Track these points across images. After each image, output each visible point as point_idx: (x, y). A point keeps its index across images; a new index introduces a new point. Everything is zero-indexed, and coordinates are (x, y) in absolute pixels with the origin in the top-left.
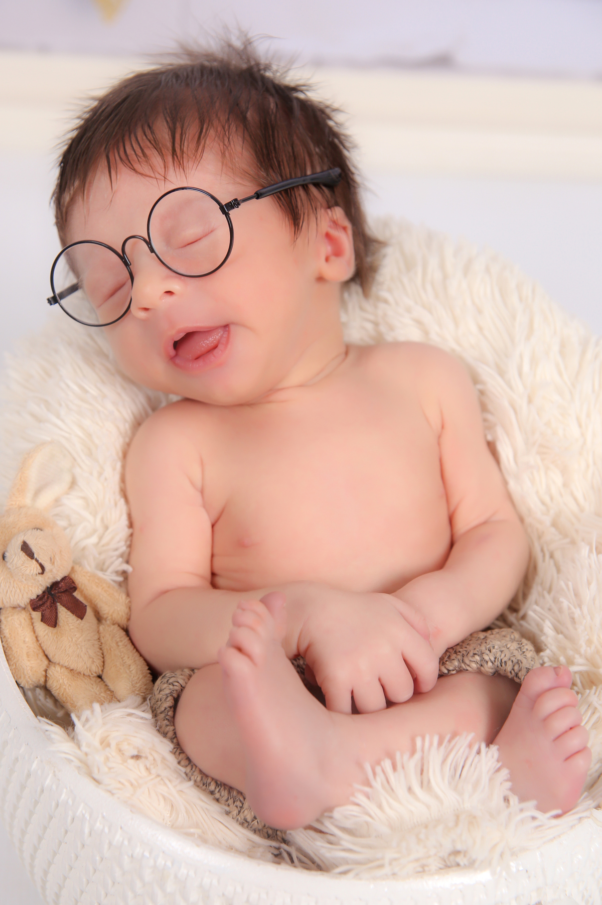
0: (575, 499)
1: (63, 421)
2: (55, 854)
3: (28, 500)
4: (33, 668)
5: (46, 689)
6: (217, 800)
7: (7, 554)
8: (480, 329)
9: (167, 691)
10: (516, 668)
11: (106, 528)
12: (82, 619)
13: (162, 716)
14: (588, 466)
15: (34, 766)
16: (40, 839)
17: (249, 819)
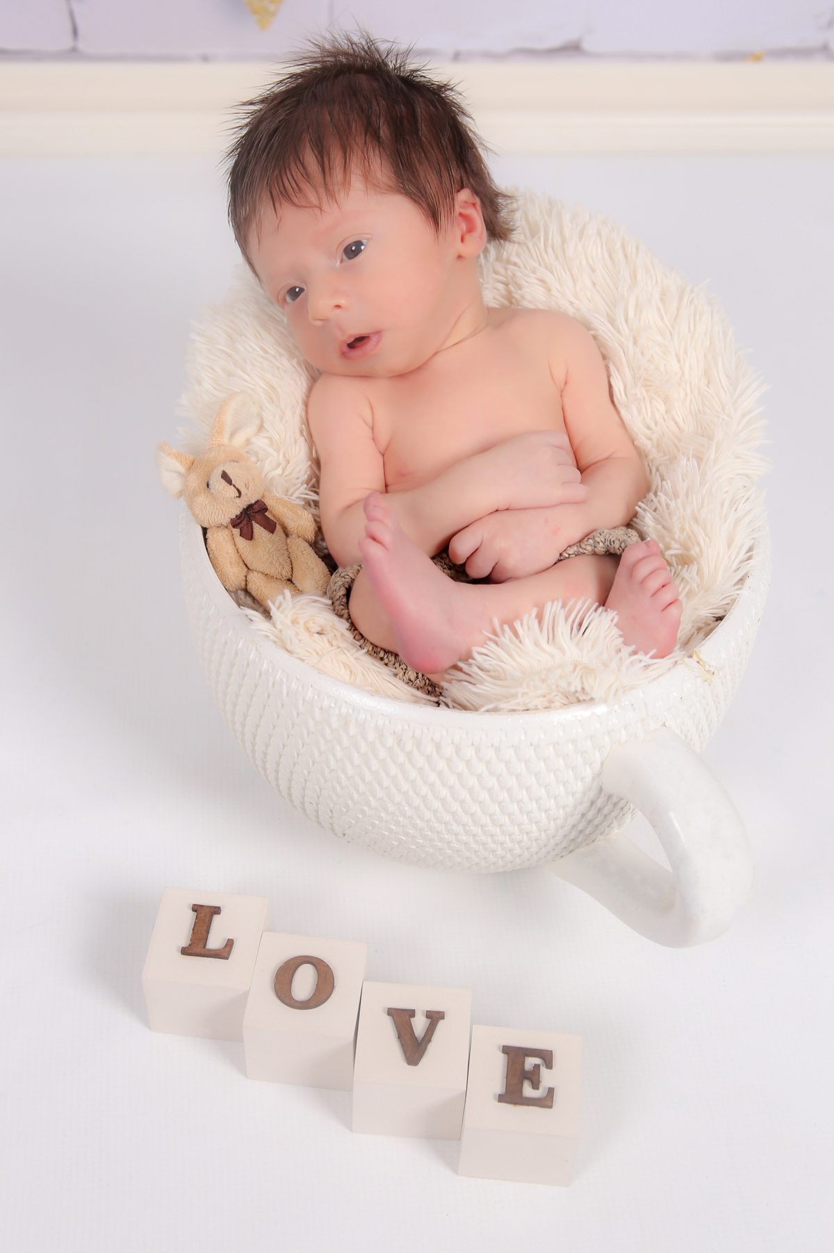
0: (676, 423)
1: (248, 375)
2: (261, 717)
3: (226, 440)
4: (235, 574)
5: (246, 591)
6: (386, 665)
7: (211, 482)
8: (594, 284)
9: (340, 583)
10: (623, 545)
11: (288, 462)
12: (273, 533)
13: (338, 602)
14: (686, 395)
15: (240, 645)
16: (249, 706)
17: (413, 679)
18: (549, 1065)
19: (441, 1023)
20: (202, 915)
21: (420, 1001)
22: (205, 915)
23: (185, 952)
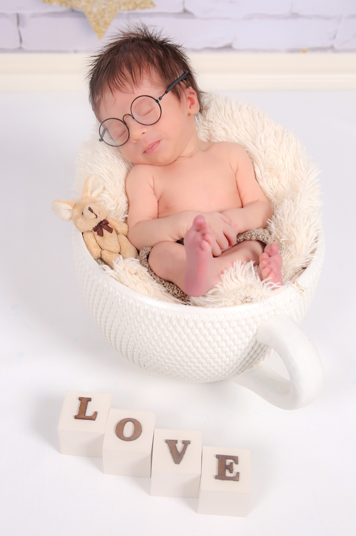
0: (283, 187)
1: (100, 167)
2: (109, 313)
3: (89, 195)
4: (97, 251)
5: (101, 259)
6: (165, 287)
7: (84, 212)
8: (246, 129)
9: (145, 253)
11: (118, 205)
12: (112, 233)
13: (144, 261)
14: (287, 175)
15: (100, 281)
16: (103, 309)
17: (176, 294)
18: (237, 463)
19: (189, 446)
20: (83, 401)
21: (180, 437)
22: (84, 402)
23: (76, 417)
